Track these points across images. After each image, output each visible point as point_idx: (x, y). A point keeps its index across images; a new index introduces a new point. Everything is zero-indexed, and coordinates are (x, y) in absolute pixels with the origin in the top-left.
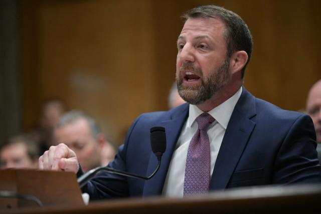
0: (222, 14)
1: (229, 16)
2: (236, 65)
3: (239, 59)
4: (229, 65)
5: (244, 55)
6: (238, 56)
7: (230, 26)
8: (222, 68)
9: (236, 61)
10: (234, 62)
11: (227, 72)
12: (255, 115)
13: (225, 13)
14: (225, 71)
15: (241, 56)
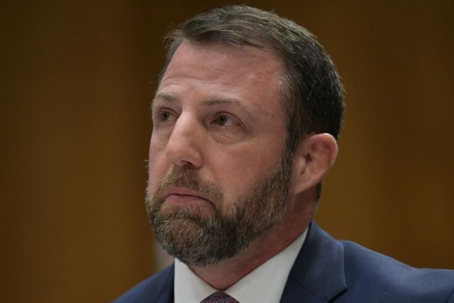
0: (275, 33)
1: (293, 38)
2: (307, 169)
3: (315, 155)
4: (290, 174)
5: (327, 145)
6: (314, 147)
7: (298, 68)
8: (273, 181)
9: (308, 158)
10: (301, 162)
11: (287, 190)
12: (344, 291)
13: (283, 30)
14: (280, 187)
15: (320, 148)
